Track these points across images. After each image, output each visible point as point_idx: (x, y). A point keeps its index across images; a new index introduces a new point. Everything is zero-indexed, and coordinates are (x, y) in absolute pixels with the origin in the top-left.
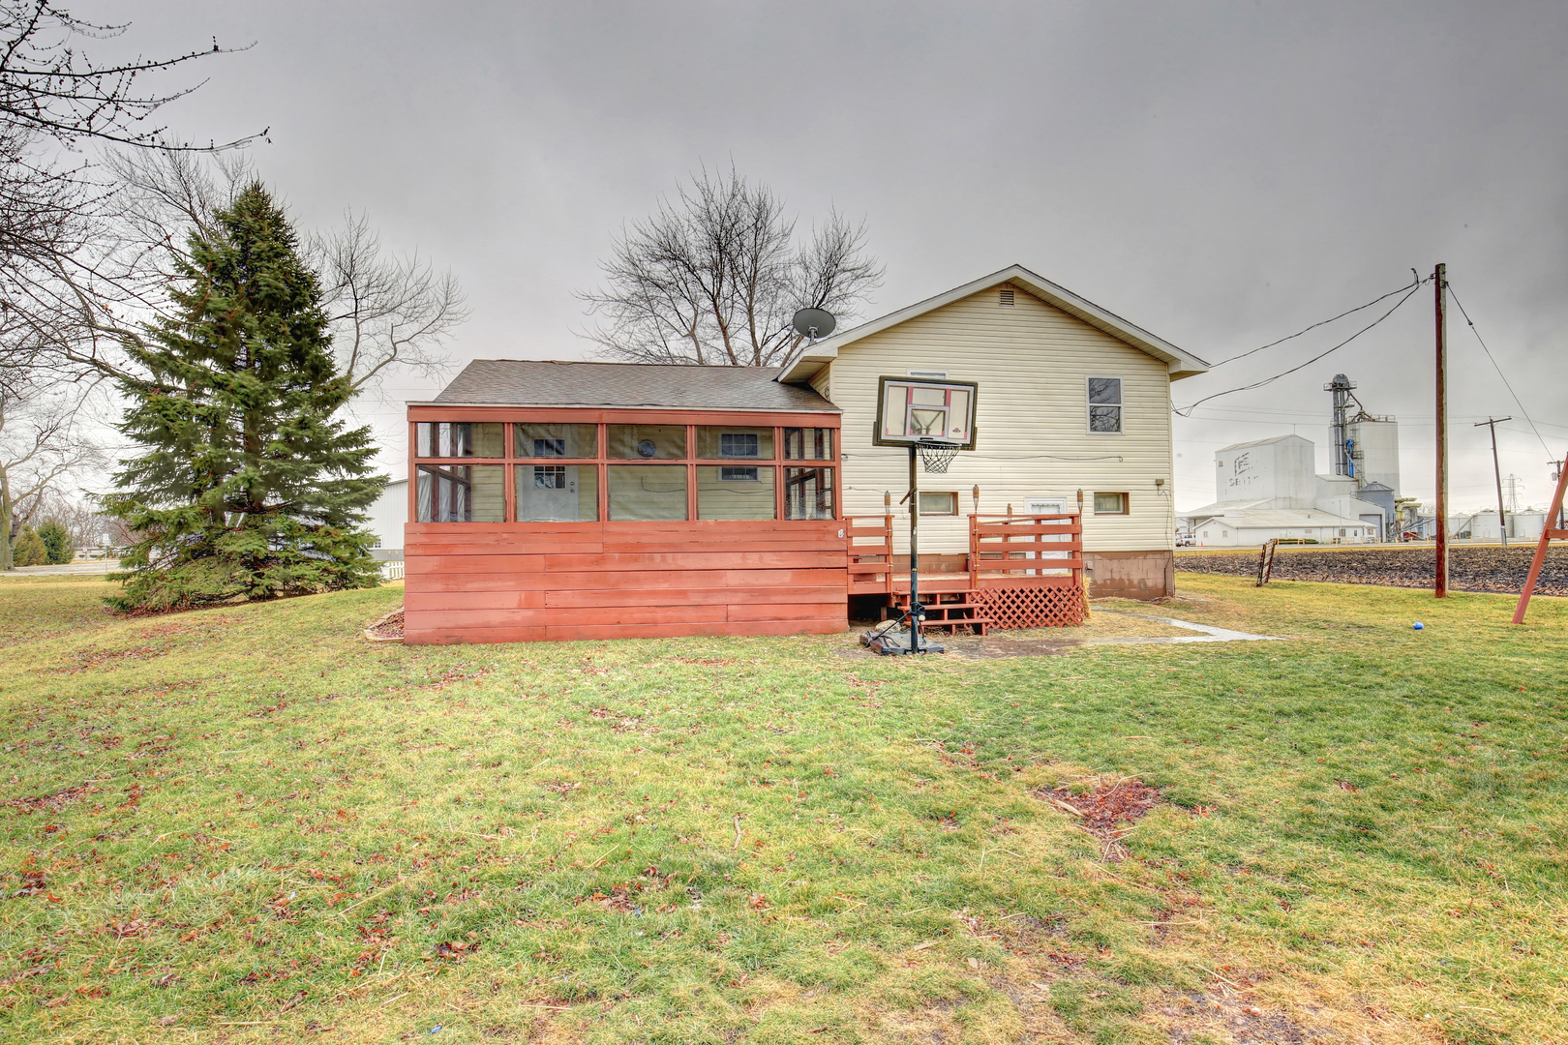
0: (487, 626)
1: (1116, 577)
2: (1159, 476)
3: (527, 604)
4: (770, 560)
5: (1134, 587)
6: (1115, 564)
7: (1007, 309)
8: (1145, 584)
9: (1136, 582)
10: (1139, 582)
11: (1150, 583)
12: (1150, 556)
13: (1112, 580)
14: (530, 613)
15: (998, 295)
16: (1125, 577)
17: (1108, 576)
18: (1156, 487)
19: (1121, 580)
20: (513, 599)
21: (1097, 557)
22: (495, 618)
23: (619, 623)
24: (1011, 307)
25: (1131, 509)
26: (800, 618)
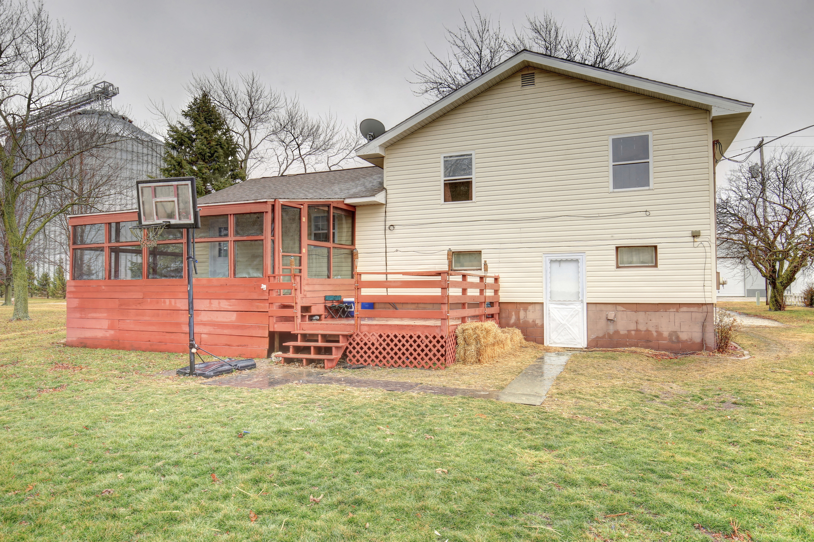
0: (95, 338)
1: (642, 327)
2: (695, 228)
3: (111, 327)
4: (224, 304)
5: (664, 339)
6: (641, 316)
7: (529, 89)
8: (678, 337)
9: (666, 334)
10: (670, 335)
11: (684, 336)
12: (684, 309)
13: (637, 330)
14: (112, 332)
15: (520, 79)
16: (653, 330)
17: (632, 327)
18: (691, 239)
19: (647, 331)
20: (105, 324)
21: (619, 308)
22: (99, 334)
23: (149, 341)
24: (532, 87)
25: (659, 262)
26: (241, 346)
